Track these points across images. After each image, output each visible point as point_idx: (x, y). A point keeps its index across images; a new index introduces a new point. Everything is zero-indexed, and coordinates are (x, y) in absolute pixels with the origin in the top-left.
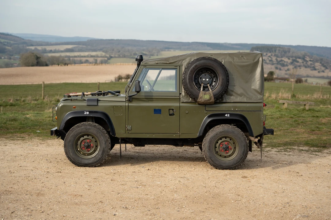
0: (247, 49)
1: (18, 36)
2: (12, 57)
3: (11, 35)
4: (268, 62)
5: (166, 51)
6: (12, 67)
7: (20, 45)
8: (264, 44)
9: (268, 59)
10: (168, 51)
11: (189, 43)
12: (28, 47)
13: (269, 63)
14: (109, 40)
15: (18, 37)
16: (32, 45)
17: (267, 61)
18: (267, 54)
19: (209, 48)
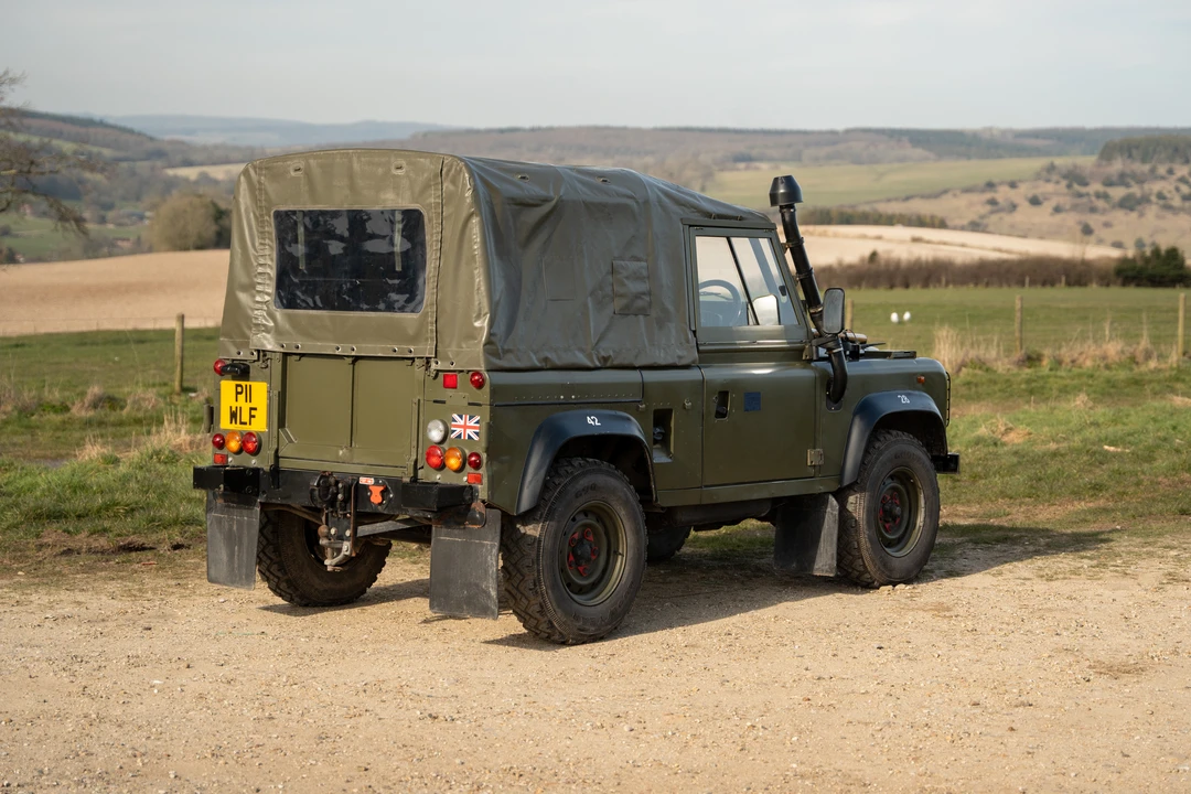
0: (1084, 153)
1: (129, 125)
2: (110, 215)
3: (101, 124)
4: (1177, 202)
5: (738, 170)
6: (110, 255)
7: (139, 164)
8: (1157, 129)
9: (1177, 189)
10: (747, 168)
11: (833, 133)
12: (171, 172)
13: (1182, 209)
14: (502, 131)
15: (131, 132)
16: (188, 163)
17: (1172, 199)
18: (1171, 172)
19: (919, 152)
